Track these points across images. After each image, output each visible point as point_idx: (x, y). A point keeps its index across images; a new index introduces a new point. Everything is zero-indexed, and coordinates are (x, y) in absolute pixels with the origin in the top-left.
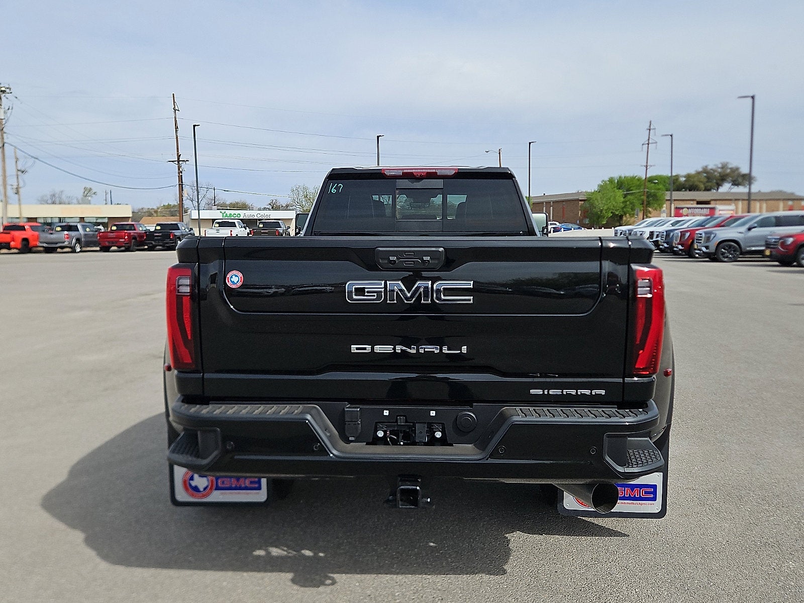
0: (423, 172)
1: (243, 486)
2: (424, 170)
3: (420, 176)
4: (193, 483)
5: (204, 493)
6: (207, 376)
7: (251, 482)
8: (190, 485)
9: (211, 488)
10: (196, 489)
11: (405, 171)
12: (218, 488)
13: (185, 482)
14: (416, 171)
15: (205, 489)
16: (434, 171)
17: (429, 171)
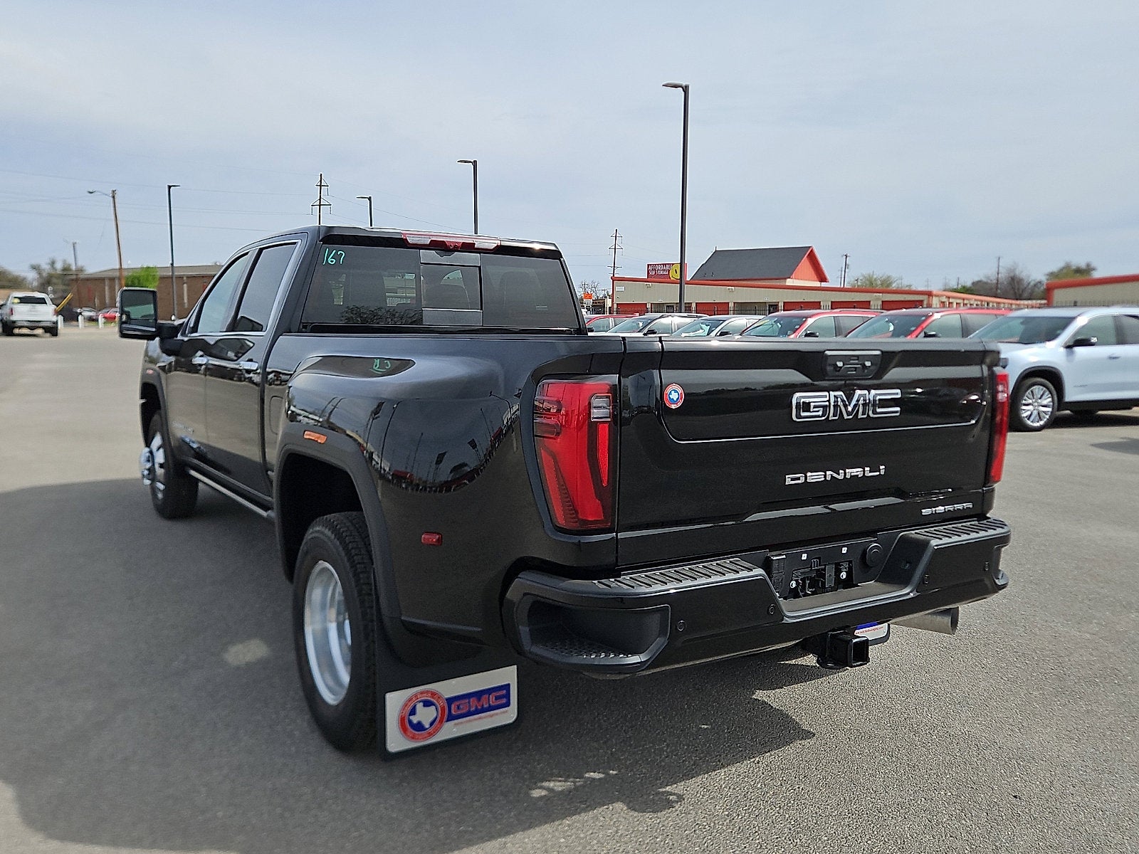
1: (486, 706)
3: (454, 246)
4: (415, 719)
5: (431, 730)
6: (621, 535)
7: (497, 698)
8: (410, 722)
9: (441, 721)
10: (419, 727)
12: (451, 718)
13: (402, 720)
15: (432, 724)
16: (471, 241)
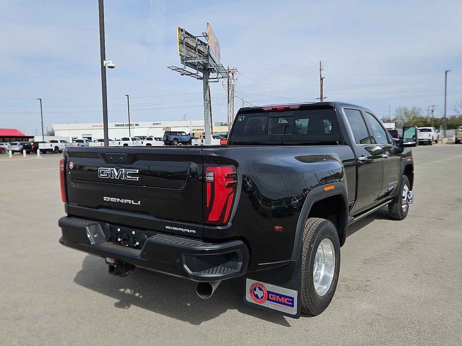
0: (282, 108)
2: (283, 106)
3: (281, 109)
6: (69, 206)
11: (273, 107)
14: (279, 107)
16: (288, 106)
17: (286, 106)
